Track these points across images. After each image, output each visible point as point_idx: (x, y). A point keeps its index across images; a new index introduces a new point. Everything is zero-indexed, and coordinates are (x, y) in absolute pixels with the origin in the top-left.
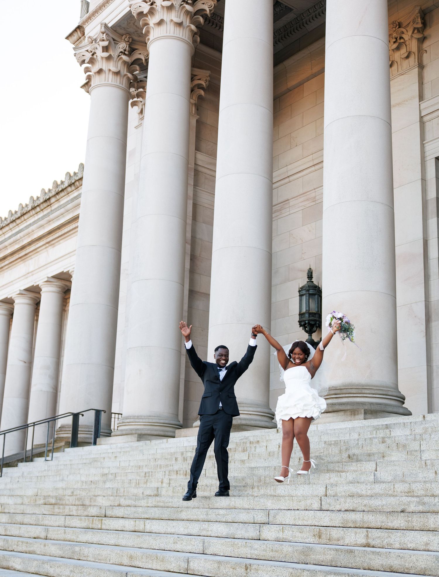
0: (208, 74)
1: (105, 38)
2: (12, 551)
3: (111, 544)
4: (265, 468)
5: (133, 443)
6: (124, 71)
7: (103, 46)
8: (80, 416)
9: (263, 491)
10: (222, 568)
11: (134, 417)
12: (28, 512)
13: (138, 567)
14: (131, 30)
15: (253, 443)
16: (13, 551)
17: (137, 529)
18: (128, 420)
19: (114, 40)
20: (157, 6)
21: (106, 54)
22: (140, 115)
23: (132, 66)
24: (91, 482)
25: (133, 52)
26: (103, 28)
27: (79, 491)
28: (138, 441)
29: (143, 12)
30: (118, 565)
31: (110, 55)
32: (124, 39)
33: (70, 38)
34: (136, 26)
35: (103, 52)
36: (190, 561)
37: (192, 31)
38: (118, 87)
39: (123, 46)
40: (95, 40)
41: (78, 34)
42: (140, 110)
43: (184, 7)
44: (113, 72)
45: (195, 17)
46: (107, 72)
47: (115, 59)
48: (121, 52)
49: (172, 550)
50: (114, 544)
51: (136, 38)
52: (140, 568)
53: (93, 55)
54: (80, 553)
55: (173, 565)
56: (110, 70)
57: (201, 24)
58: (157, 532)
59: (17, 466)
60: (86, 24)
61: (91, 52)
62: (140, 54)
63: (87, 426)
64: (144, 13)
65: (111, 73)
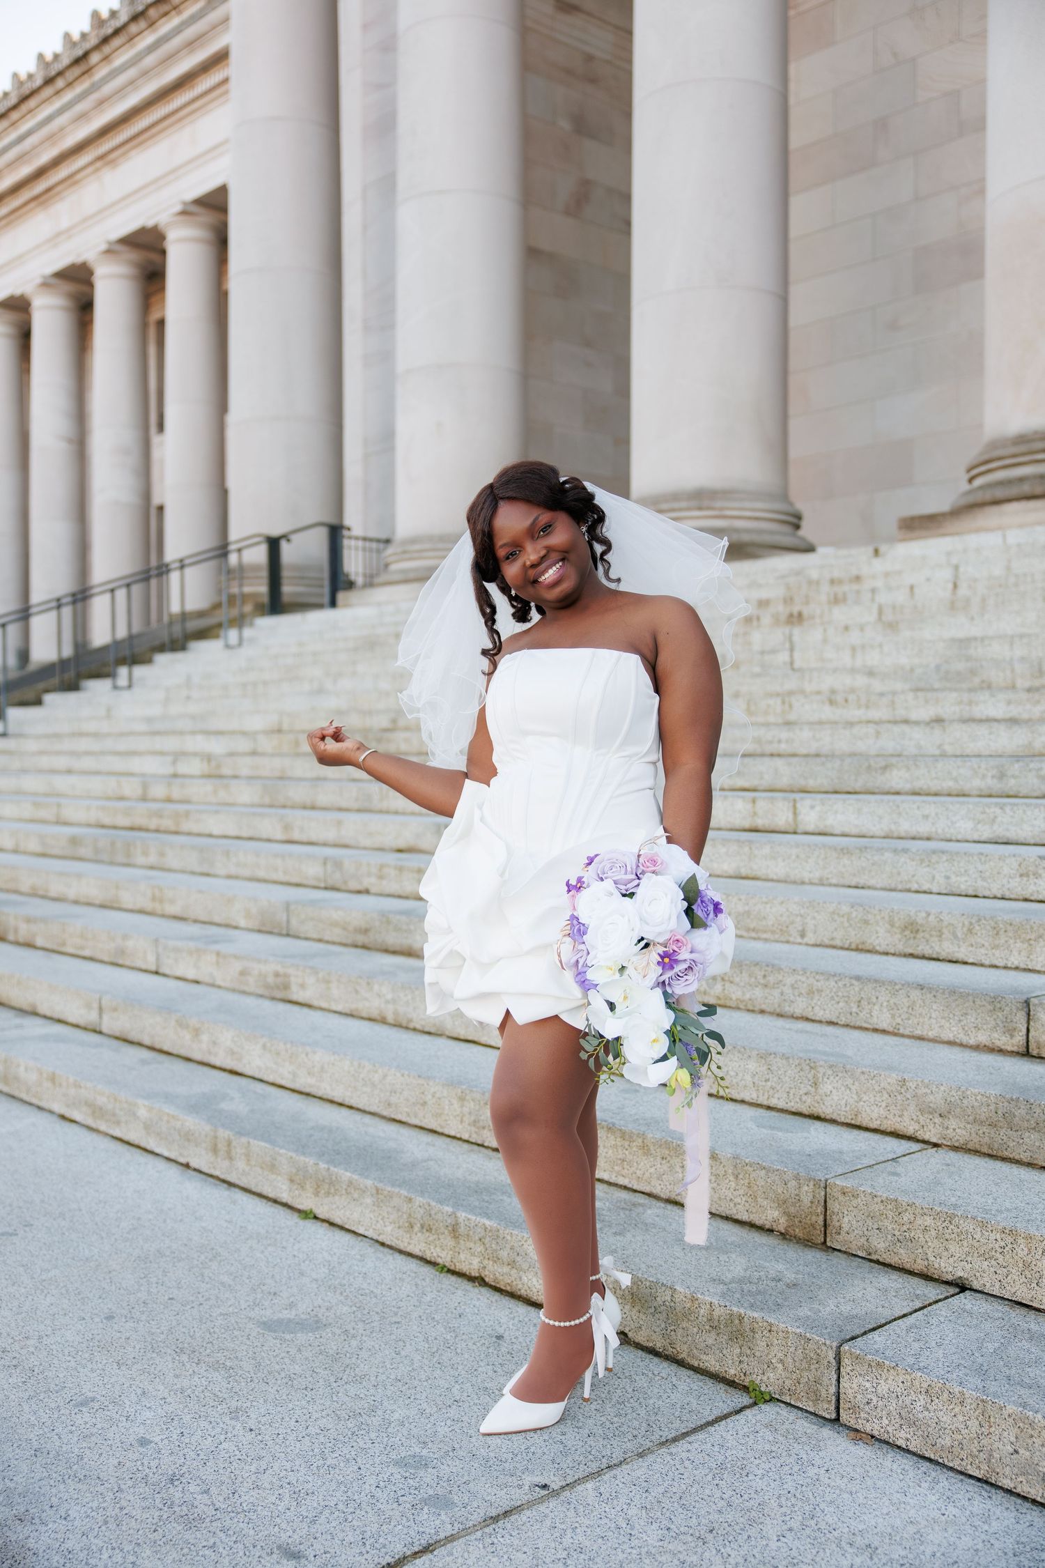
2: (359, 892)
3: (718, 872)
12: (298, 772)
13: (950, 961)
16: (367, 892)
17: (760, 822)
30: (847, 949)
49: (1012, 896)
50: (731, 872)
52: (966, 963)
58: (854, 831)
63: (299, 566)
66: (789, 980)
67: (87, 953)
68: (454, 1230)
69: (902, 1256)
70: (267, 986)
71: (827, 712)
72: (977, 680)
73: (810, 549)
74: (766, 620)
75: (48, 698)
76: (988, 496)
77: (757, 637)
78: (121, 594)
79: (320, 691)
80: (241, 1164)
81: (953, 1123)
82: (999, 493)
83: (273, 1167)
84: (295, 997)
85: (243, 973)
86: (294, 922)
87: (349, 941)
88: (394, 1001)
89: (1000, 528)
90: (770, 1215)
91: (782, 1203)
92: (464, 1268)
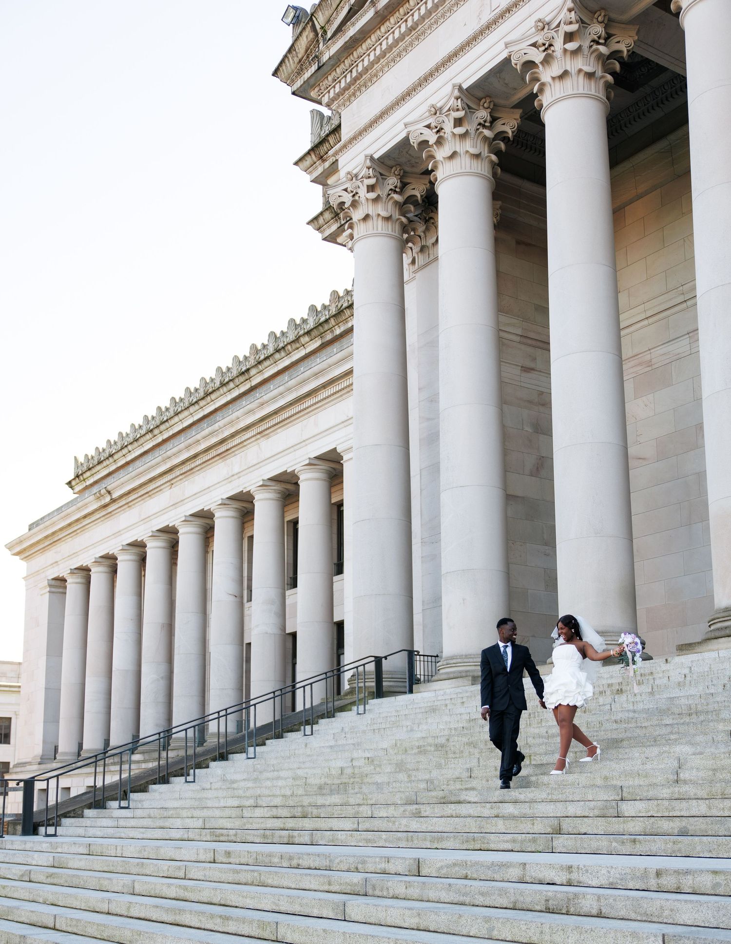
0: (499, 206)
1: (371, 174)
4: (688, 697)
5: (467, 687)
6: (397, 215)
7: (369, 184)
8: (383, 659)
9: (702, 717)
10: (718, 774)
11: (461, 657)
14: (403, 160)
15: (645, 675)
18: (454, 661)
19: (381, 174)
20: (445, 133)
21: (372, 195)
22: (411, 267)
23: (404, 206)
24: (463, 728)
25: (404, 187)
26: (368, 161)
27: (456, 738)
28: (472, 685)
29: (428, 141)
31: (379, 195)
32: (394, 172)
33: (300, 164)
34: (410, 155)
35: (368, 192)
36: (680, 773)
37: (492, 162)
38: (390, 236)
39: (393, 181)
40: (356, 176)
41: (312, 158)
42: (411, 259)
43: (482, 132)
44: (383, 217)
45: (494, 142)
46: (375, 218)
47: (384, 200)
48: (391, 190)
51: (408, 169)
53: (354, 196)
54: (537, 782)
55: (659, 778)
56: (379, 215)
57: (501, 151)
59: (317, 723)
60: (340, 154)
61: (352, 192)
62: (414, 189)
63: (391, 672)
64: (430, 143)
65: (380, 219)
66: (568, 791)
67: (343, 816)
68: (474, 840)
69: (575, 832)
70: (413, 814)
71: (615, 726)
72: (670, 712)
73: (652, 659)
74: (608, 693)
75: (268, 742)
76: (713, 636)
77: (601, 700)
78: (308, 688)
79: (412, 730)
80: (415, 842)
81: (595, 811)
82: (717, 634)
83: (425, 840)
84: (423, 815)
85: (404, 811)
86: (418, 799)
87: (439, 802)
88: (455, 810)
89: (718, 650)
90: (549, 830)
91: (551, 826)
92: (477, 848)
